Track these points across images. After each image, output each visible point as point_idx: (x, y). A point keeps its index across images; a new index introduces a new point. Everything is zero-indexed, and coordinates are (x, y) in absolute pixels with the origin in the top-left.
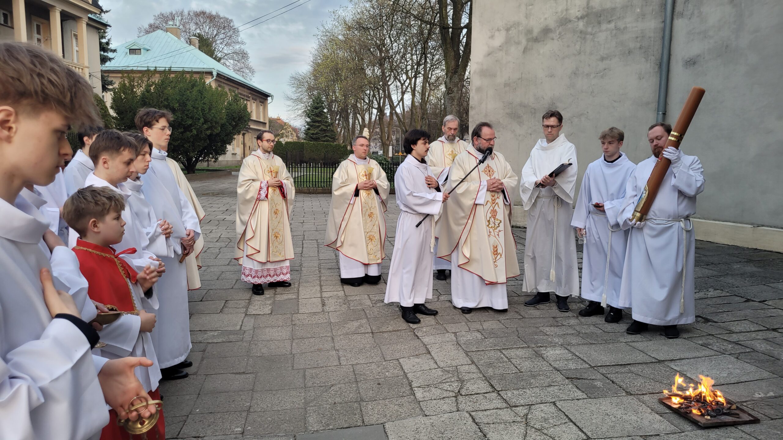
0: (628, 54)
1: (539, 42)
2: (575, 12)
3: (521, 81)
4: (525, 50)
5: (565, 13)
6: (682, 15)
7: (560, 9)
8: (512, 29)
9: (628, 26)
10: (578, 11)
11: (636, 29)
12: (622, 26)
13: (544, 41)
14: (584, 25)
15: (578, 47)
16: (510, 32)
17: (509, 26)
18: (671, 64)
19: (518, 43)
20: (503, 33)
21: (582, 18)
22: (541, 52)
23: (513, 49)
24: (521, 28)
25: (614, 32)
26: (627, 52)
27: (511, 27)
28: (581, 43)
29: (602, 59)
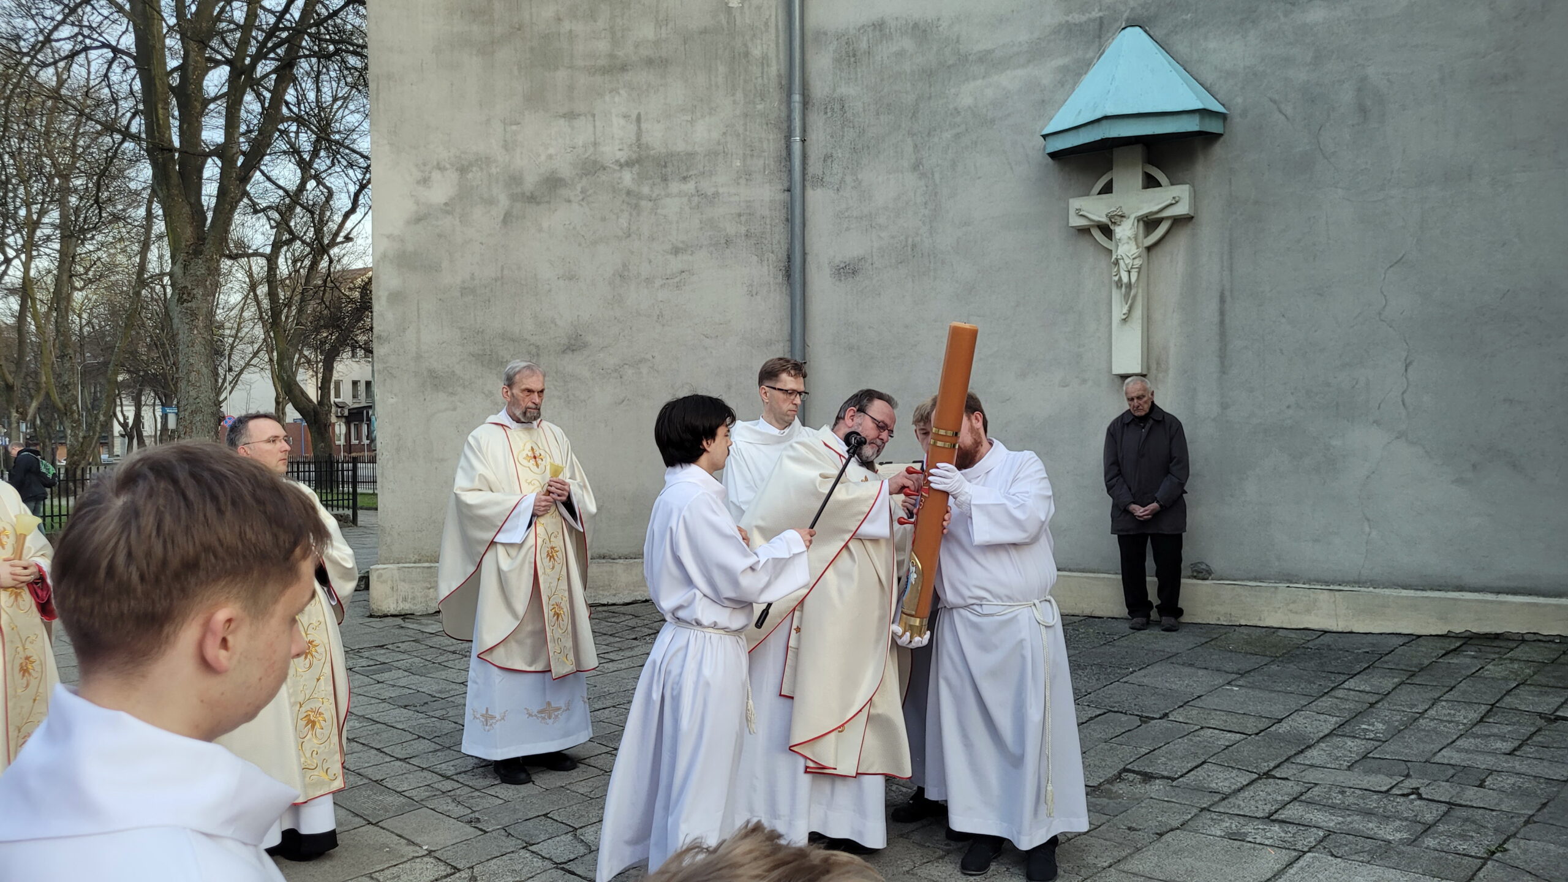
0: (725, 246)
1: (538, 203)
2: (613, 151)
3: (502, 284)
4: (507, 219)
5: (591, 150)
6: (821, 181)
7: (580, 141)
8: (474, 169)
9: (721, 190)
10: (620, 150)
11: (736, 198)
12: (710, 191)
13: (549, 202)
14: (633, 179)
15: (623, 221)
16: (470, 176)
17: (466, 163)
18: (808, 270)
19: (491, 202)
20: (453, 176)
21: (629, 164)
22: (545, 225)
23: (478, 213)
24: (494, 171)
25: (696, 199)
26: (723, 241)
27: (471, 165)
28: (631, 215)
29: (676, 251)
